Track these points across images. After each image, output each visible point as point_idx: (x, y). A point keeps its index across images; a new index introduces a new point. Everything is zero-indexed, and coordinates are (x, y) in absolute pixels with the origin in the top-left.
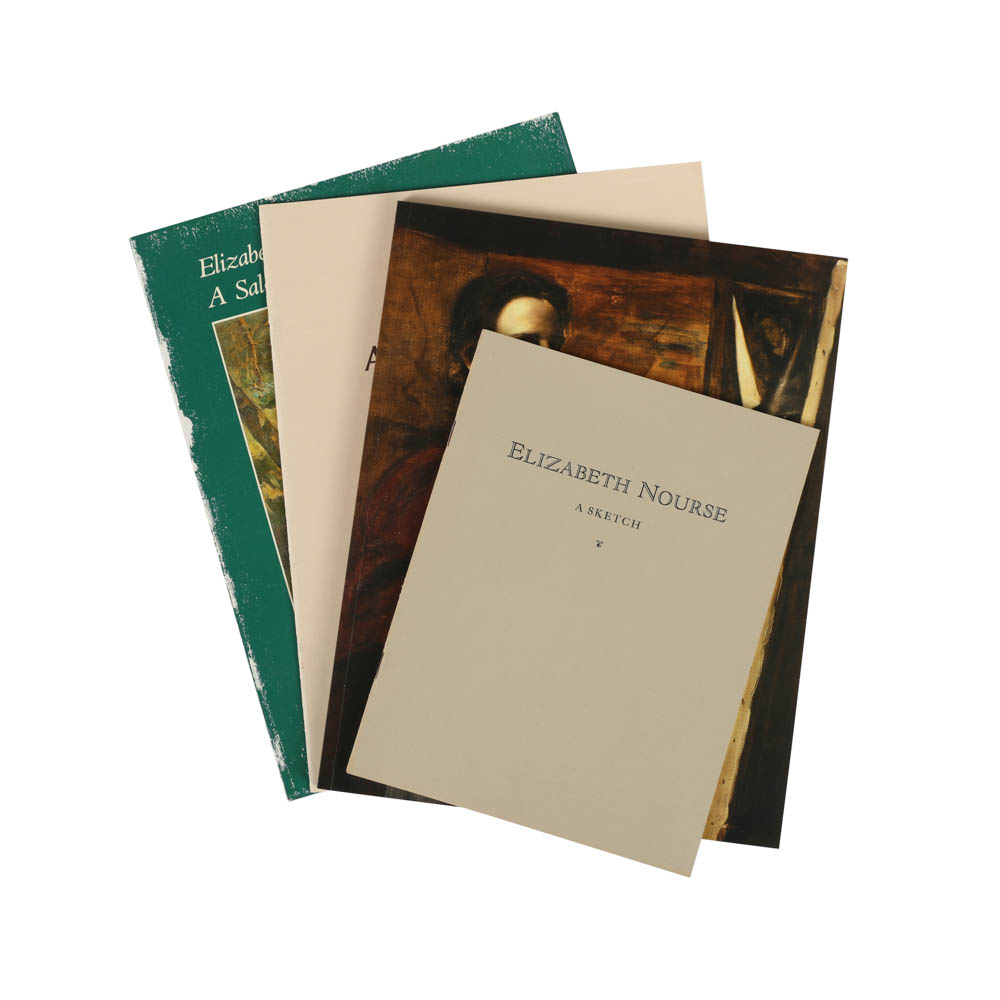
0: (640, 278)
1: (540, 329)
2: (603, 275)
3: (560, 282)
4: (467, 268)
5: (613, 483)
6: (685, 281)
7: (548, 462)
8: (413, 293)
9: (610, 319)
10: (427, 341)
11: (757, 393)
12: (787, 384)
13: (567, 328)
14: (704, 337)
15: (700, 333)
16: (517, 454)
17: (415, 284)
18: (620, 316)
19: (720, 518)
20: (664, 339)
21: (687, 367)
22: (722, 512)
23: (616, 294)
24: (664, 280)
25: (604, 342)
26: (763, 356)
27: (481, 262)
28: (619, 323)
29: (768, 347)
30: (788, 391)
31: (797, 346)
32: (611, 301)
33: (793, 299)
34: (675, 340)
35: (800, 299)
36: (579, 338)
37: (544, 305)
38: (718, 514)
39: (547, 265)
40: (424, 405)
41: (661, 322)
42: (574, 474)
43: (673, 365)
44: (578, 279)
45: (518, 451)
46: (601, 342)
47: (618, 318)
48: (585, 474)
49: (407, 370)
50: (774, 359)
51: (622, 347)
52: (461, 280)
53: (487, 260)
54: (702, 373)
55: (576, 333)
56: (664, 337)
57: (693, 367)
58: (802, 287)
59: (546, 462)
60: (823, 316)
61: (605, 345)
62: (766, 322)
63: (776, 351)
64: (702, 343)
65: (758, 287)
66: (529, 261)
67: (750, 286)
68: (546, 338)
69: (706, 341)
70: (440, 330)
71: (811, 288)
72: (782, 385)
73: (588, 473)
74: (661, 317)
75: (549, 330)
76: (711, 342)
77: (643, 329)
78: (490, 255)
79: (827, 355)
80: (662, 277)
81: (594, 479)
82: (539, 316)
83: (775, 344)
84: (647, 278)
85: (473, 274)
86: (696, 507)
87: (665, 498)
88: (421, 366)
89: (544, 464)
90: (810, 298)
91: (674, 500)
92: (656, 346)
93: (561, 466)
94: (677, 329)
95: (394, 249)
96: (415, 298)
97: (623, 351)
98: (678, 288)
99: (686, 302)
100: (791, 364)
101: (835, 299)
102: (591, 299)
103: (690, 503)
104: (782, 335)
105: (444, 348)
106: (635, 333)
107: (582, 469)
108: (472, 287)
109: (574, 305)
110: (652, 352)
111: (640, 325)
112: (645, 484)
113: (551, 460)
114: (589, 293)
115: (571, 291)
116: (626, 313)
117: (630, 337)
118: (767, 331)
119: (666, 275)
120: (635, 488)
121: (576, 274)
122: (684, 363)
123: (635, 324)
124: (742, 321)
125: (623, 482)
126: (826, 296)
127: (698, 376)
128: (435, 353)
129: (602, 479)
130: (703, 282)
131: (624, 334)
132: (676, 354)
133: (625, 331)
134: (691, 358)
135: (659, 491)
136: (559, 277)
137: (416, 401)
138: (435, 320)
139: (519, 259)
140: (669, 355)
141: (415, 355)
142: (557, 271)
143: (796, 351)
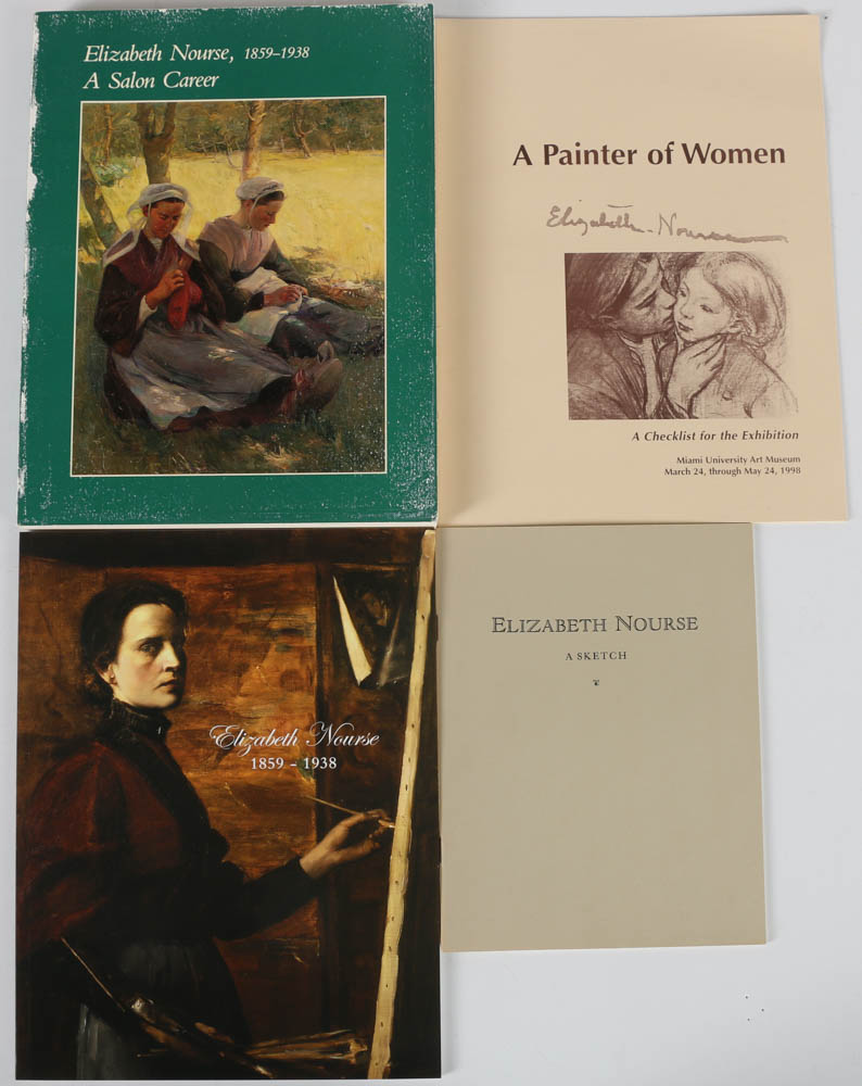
0: (248, 572)
1: (163, 631)
2: (212, 574)
3: (175, 586)
4: (89, 585)
5: (590, 626)
6: (287, 570)
7: (531, 627)
8: (43, 614)
9: (225, 613)
10: (61, 657)
11: (367, 664)
12: (394, 651)
13: (187, 627)
14: (312, 619)
15: (308, 615)
16: (499, 628)
17: (44, 606)
18: (232, 610)
19: (693, 626)
20: (275, 625)
21: (299, 649)
22: (692, 620)
23: (226, 590)
24: (270, 571)
25: (221, 635)
26: (369, 629)
27: (101, 578)
28: (234, 615)
29: (372, 620)
30: (394, 657)
31: (399, 614)
32: (223, 597)
33: (387, 572)
34: (287, 625)
35: (395, 571)
36: (198, 636)
37: (163, 609)
38: (690, 623)
39: (160, 573)
40: (65, 717)
41: (272, 611)
42: (555, 629)
43: (287, 648)
44: (190, 581)
45: (501, 624)
46: (220, 636)
47: (232, 612)
48: (563, 626)
49: (47, 687)
50: (378, 629)
51: (238, 638)
52: (85, 597)
53: (106, 576)
54: (315, 652)
55: (195, 631)
56: (276, 623)
57: (305, 647)
58: (395, 560)
59: (527, 626)
60: (418, 583)
61: (223, 639)
62: (367, 596)
63: (379, 623)
64: (311, 625)
65: (356, 566)
66: (145, 571)
67: (348, 566)
68: (169, 640)
69: (314, 621)
70: (72, 646)
71: (404, 560)
72: (389, 653)
73: (566, 624)
74: (271, 606)
75: (171, 631)
76: (318, 622)
77: (256, 618)
78: (108, 570)
79: (426, 618)
80: (266, 569)
81: (573, 628)
82: (161, 620)
83: (377, 616)
84: (253, 572)
85: (95, 590)
86: (669, 624)
87: (640, 624)
88: (60, 682)
89: (526, 629)
90: (404, 569)
91: (648, 624)
92: (270, 633)
93: (541, 625)
94: (287, 615)
95: (21, 577)
96: (45, 619)
97: (240, 642)
98: (281, 576)
99: (292, 588)
100: (394, 632)
101: (427, 567)
102: (205, 597)
103: (663, 621)
104: (382, 607)
105: (77, 661)
106: (249, 623)
107: (561, 623)
108: (96, 602)
109: (190, 606)
110: (267, 638)
111: (252, 616)
112: (619, 618)
113: (531, 624)
114: (203, 593)
115: (185, 593)
116: (239, 607)
117: (245, 628)
118: (369, 605)
119: (269, 566)
120: (611, 624)
121: (189, 577)
122: (297, 645)
123: (248, 616)
124: (344, 599)
125: (600, 622)
126: (418, 565)
127: (312, 655)
128: (70, 668)
129: (581, 626)
130: (304, 568)
131: (239, 626)
132: (290, 638)
133: (239, 622)
134: (302, 640)
135: (633, 620)
136: (173, 581)
137: (56, 714)
138: (66, 636)
139: (135, 571)
140: (282, 640)
141: (53, 672)
142: (170, 576)
143: (397, 620)
